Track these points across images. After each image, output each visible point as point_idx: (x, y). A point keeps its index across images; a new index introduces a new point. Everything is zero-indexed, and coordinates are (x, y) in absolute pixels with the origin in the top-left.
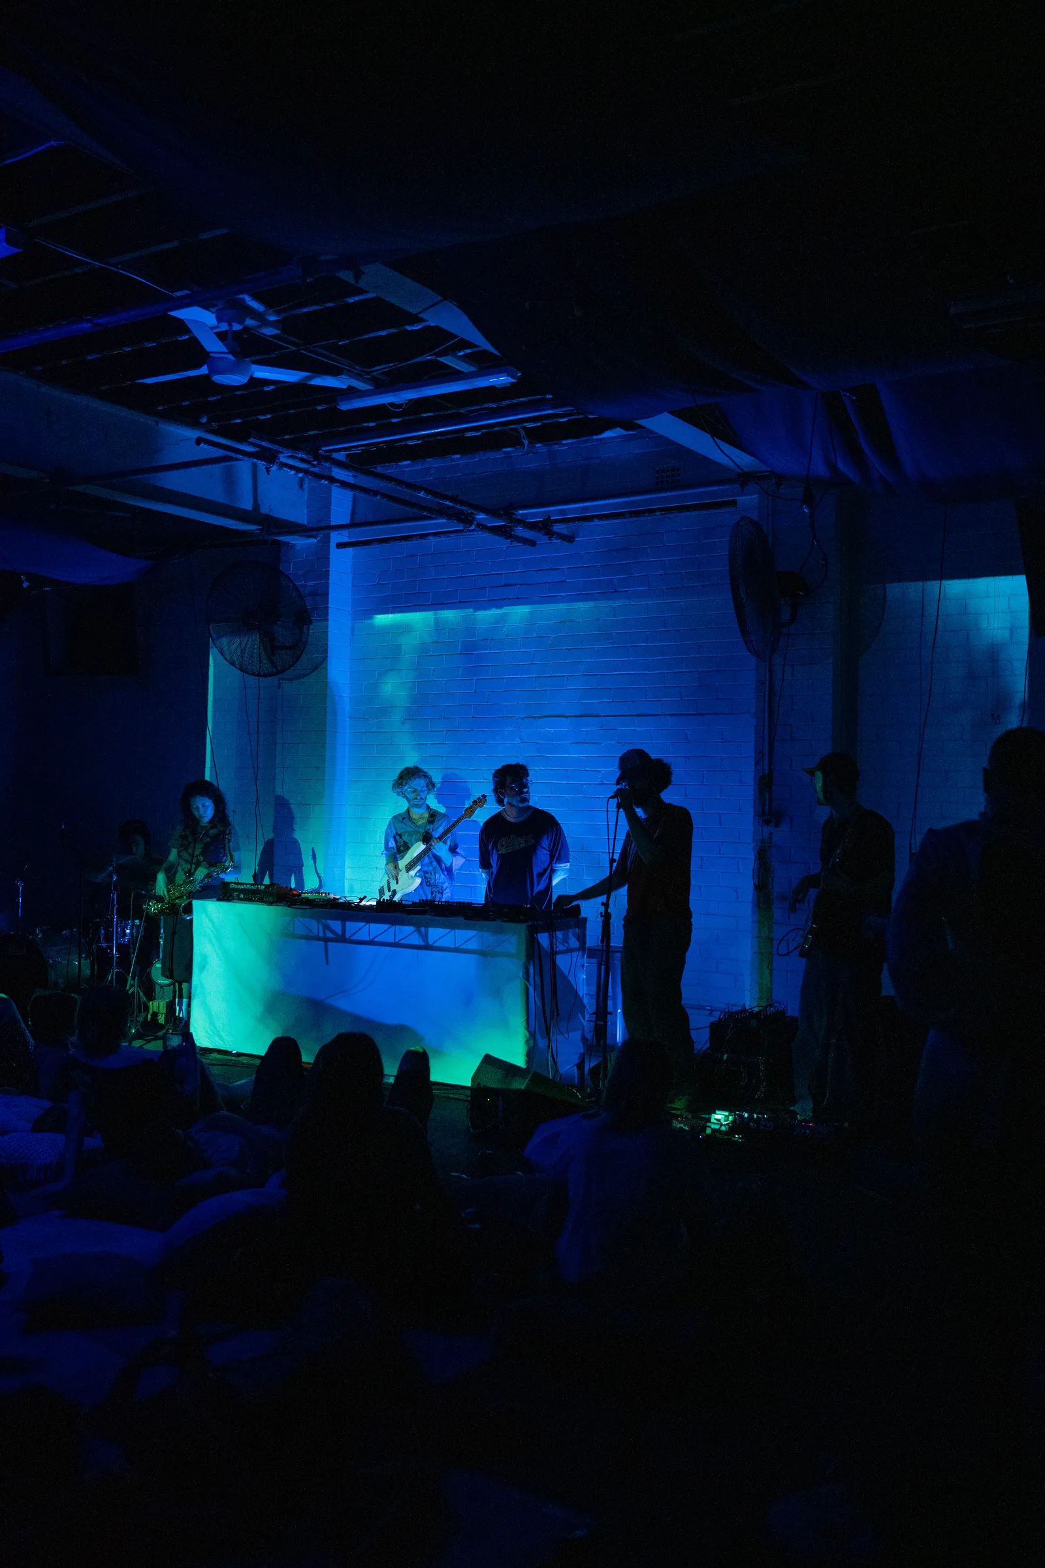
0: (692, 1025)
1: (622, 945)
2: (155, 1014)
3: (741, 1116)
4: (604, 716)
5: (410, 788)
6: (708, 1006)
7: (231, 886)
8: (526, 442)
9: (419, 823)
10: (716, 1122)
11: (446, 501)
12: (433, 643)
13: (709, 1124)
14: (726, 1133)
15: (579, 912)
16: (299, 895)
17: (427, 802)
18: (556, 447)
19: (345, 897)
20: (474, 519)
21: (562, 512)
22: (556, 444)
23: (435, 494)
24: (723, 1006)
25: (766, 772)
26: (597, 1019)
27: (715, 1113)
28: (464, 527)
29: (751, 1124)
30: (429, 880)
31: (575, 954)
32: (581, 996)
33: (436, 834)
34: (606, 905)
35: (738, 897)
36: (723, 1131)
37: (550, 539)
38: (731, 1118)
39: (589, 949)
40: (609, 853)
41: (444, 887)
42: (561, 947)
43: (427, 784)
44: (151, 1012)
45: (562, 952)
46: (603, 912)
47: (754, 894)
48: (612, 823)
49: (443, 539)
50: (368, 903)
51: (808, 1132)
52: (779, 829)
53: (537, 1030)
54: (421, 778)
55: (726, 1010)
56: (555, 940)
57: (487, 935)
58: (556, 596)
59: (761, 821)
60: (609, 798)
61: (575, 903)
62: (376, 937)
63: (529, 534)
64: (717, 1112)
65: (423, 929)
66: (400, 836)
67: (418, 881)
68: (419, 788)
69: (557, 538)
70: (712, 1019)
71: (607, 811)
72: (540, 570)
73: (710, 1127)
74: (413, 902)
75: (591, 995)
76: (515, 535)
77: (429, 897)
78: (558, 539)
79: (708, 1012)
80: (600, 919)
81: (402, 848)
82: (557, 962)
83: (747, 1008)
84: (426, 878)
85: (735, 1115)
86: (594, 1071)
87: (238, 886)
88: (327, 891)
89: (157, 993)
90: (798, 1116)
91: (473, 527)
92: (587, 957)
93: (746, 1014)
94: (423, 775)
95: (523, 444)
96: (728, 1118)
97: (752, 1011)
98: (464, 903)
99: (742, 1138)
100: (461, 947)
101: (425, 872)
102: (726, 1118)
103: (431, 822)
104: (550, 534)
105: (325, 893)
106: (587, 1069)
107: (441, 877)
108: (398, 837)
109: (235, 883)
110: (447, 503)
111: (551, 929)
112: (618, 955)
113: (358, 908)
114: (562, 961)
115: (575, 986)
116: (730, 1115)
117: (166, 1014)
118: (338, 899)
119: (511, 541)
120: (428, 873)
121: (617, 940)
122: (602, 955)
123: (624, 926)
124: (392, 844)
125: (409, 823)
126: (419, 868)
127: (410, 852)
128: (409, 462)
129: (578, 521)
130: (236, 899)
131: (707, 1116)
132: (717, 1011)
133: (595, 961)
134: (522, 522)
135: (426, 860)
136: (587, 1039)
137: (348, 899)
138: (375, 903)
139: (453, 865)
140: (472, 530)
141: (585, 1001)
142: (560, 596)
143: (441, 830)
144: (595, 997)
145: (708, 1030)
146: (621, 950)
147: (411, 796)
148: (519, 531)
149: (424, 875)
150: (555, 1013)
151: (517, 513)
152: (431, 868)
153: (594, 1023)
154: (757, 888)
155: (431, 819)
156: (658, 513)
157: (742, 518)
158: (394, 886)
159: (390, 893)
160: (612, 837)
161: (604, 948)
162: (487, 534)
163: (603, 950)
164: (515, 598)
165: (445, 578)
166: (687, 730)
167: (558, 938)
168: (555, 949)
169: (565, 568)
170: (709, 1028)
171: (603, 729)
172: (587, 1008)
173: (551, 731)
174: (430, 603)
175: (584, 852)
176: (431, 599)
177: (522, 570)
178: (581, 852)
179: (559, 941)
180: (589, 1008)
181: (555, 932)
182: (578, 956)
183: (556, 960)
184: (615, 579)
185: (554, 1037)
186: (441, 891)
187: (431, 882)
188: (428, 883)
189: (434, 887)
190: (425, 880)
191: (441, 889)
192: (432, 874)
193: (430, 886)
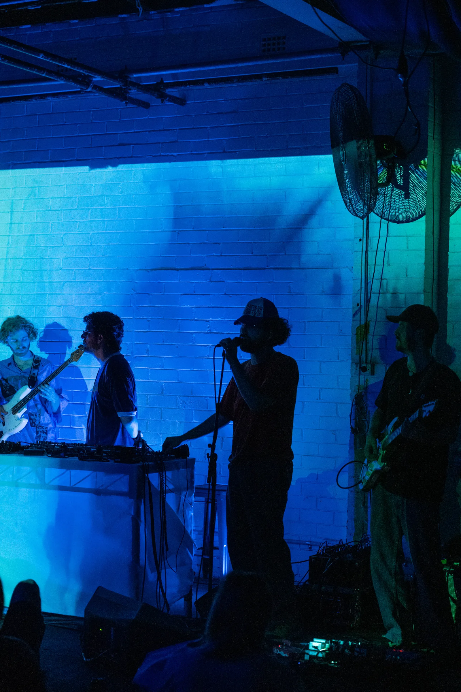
0: (293, 559)
1: (227, 485)
3: (337, 644)
4: (213, 269)
5: (13, 339)
6: (307, 541)
8: (141, 9)
9: (24, 369)
10: (313, 649)
11: (64, 64)
13: (307, 651)
14: (323, 659)
15: (188, 455)
17: (30, 349)
18: (169, 15)
20: (91, 81)
21: (174, 76)
22: (168, 12)
23: (54, 57)
24: (321, 541)
25: (363, 323)
26: (204, 554)
27: (312, 641)
28: (81, 89)
29: (346, 651)
30: (34, 421)
31: (183, 493)
32: (189, 531)
33: (42, 377)
34: (212, 446)
35: (336, 440)
36: (320, 658)
37: (162, 101)
38: (327, 645)
39: (196, 488)
40: (216, 397)
41: (48, 428)
42: (170, 487)
43: (28, 333)
45: (171, 491)
46: (210, 453)
47: (351, 437)
48: (219, 370)
49: (61, 99)
51: (398, 658)
52: (375, 376)
53: (147, 565)
54: (22, 328)
55: (325, 545)
56: (164, 479)
57: (100, 474)
58: (168, 155)
59: (358, 369)
60: (216, 346)
61: (183, 443)
63: (144, 97)
64: (315, 640)
65: (40, 469)
66: (6, 380)
69: (169, 101)
70: (314, 553)
71: (214, 358)
72: (154, 131)
73: (308, 654)
75: (198, 531)
76: (130, 98)
77: (34, 438)
78: (171, 101)
79: (307, 547)
80: (207, 460)
81: (8, 392)
82: (166, 500)
83: (344, 542)
85: (331, 643)
86: (203, 603)
90: (390, 643)
91: (89, 89)
92: (195, 496)
93: (343, 549)
94: (23, 326)
95: (138, 11)
96: (325, 645)
97: (349, 546)
99: (338, 664)
100: (77, 486)
101: (31, 414)
102: (323, 646)
103: (36, 367)
104: (163, 97)
106: (194, 600)
107: (46, 419)
110: (65, 66)
111: (161, 469)
112: (224, 493)
114: (171, 500)
115: (183, 522)
116: (326, 642)
119: (126, 103)
120: (33, 415)
121: (223, 479)
122: (209, 494)
123: (229, 466)
125: (15, 369)
126: (25, 410)
127: (16, 395)
128: (29, 26)
129: (189, 85)
131: (306, 644)
132: (316, 545)
133: (203, 499)
134: (136, 85)
135: (32, 403)
136: (195, 573)
139: (61, 408)
140: (89, 92)
141: (193, 536)
142: (172, 155)
143: (45, 376)
144: (203, 533)
145: (307, 563)
146: (226, 489)
147: (15, 346)
148: (134, 93)
149: (28, 415)
150: (165, 548)
151: (131, 76)
152: (37, 410)
153: (201, 558)
154: (354, 431)
155: (35, 365)
156: (264, 79)
157: (344, 85)
160: (218, 383)
161: (211, 487)
162: (104, 96)
163: (209, 489)
164: (129, 157)
165: (63, 137)
166: (291, 282)
167: (167, 478)
168: (164, 488)
169: (176, 129)
170: (308, 561)
171: (212, 282)
172: (195, 544)
173: (163, 283)
174: (49, 160)
175: (193, 396)
176: (49, 157)
177: (136, 130)
178: (190, 396)
179: (168, 480)
180: (196, 543)
181: (164, 473)
182: (186, 495)
183: (165, 499)
184: (224, 140)
185: (163, 571)
186: (45, 431)
187: (36, 424)
188: (33, 425)
189: (40, 427)
190: (31, 421)
191: (46, 429)
192: (38, 415)
193: (37, 427)
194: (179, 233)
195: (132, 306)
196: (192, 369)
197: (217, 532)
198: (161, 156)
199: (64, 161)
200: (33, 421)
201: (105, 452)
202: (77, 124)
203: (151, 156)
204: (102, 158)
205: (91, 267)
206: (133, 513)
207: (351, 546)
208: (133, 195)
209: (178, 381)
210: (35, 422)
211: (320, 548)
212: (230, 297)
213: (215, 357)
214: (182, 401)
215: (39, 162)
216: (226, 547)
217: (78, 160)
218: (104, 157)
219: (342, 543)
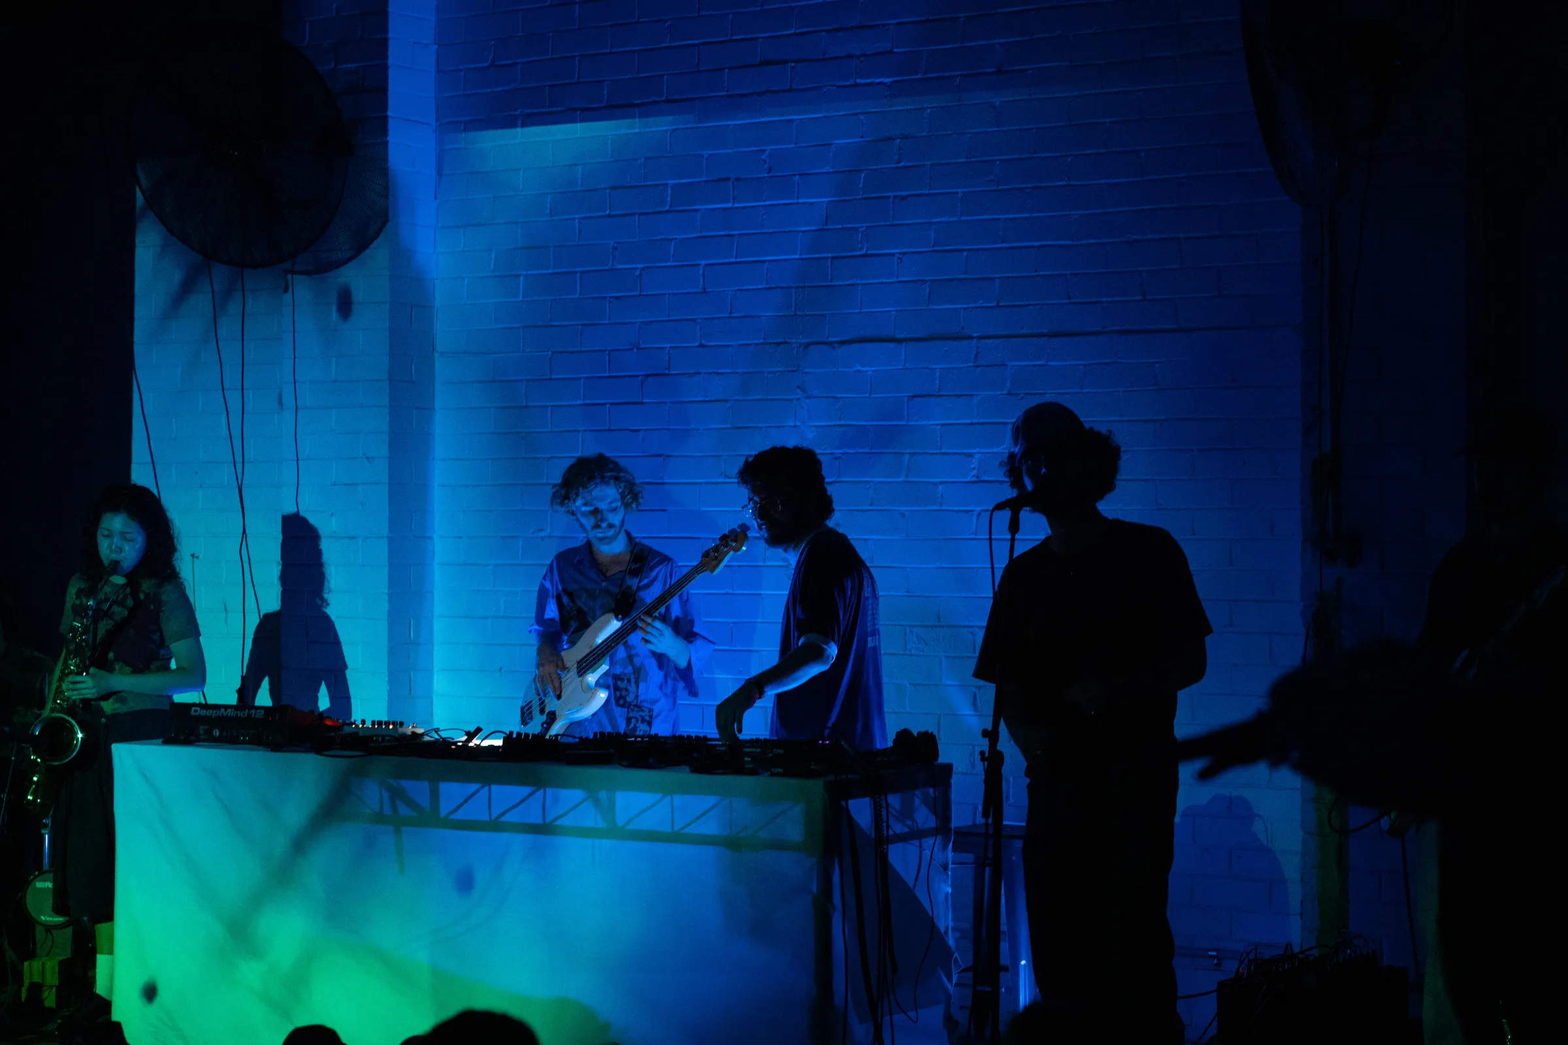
2: (36, 988)
4: (980, 338)
5: (585, 504)
6: (1212, 950)
7: (192, 713)
9: (610, 574)
12: (613, 188)
15: (936, 754)
16: (340, 728)
19: (437, 731)
24: (1243, 947)
30: (624, 693)
31: (928, 842)
32: (942, 930)
34: (991, 735)
39: (956, 833)
41: (656, 710)
42: (898, 828)
44: (27, 983)
45: (902, 838)
46: (987, 751)
50: (486, 743)
52: (1357, 570)
53: (851, 1007)
54: (607, 483)
55: (1252, 956)
56: (884, 813)
58: (871, 84)
59: (1317, 554)
62: (504, 813)
65: (603, 795)
66: (571, 596)
67: (603, 695)
68: (602, 506)
70: (1221, 976)
71: (990, 539)
72: (839, 30)
74: (581, 738)
75: (963, 930)
77: (622, 728)
80: (980, 767)
81: (573, 623)
82: (889, 858)
83: (1297, 949)
84: (616, 688)
87: (209, 712)
88: (398, 720)
89: (38, 945)
92: (954, 850)
93: (1293, 964)
94: (610, 478)
97: (1307, 957)
98: (689, 737)
101: (616, 678)
103: (634, 572)
105: (394, 723)
107: (650, 689)
108: (565, 600)
109: (200, 705)
111: (876, 789)
113: (466, 754)
114: (902, 858)
115: (928, 908)
117: (59, 989)
118: (422, 735)
120: (622, 680)
121: (1015, 815)
122: (984, 846)
124: (552, 612)
125: (591, 573)
126: (604, 668)
127: (589, 633)
130: (204, 740)
132: (1232, 958)
133: (969, 857)
135: (621, 652)
136: (957, 1024)
137: (444, 734)
138: (498, 742)
141: (951, 942)
143: (656, 591)
145: (1213, 999)
147: (591, 519)
150: (889, 967)
152: (629, 669)
155: (635, 563)
158: (552, 704)
159: (544, 718)
161: (991, 831)
163: (985, 835)
164: (784, 91)
165: (634, 51)
166: (1157, 363)
167: (890, 810)
168: (885, 832)
169: (889, 25)
170: (1215, 994)
171: (978, 366)
172: (956, 957)
173: (868, 371)
174: (604, 104)
175: (942, 627)
176: (605, 97)
177: (798, 29)
178: (936, 627)
179: (894, 816)
180: (958, 958)
181: (883, 797)
182: (934, 846)
183: (887, 855)
184: (997, 46)
185: (887, 1019)
186: (647, 718)
187: (629, 699)
188: (622, 702)
189: (636, 709)
190: (618, 694)
191: (649, 712)
192: (633, 680)
193: (629, 707)
194: (901, 259)
195: (799, 426)
196: (938, 565)
197: (1005, 933)
198: (856, 85)
199: (638, 105)
200: (621, 695)
201: (748, 754)
202: (666, 21)
203: (834, 86)
204: (724, 96)
205: (703, 342)
206: (815, 889)
207: (1311, 958)
208: (795, 175)
209: (908, 592)
210: (626, 696)
211: (1241, 963)
212: (1020, 399)
213: (993, 537)
214: (917, 637)
215: (583, 110)
216: (1025, 965)
217: (668, 101)
218: (728, 91)
219: (1292, 950)
